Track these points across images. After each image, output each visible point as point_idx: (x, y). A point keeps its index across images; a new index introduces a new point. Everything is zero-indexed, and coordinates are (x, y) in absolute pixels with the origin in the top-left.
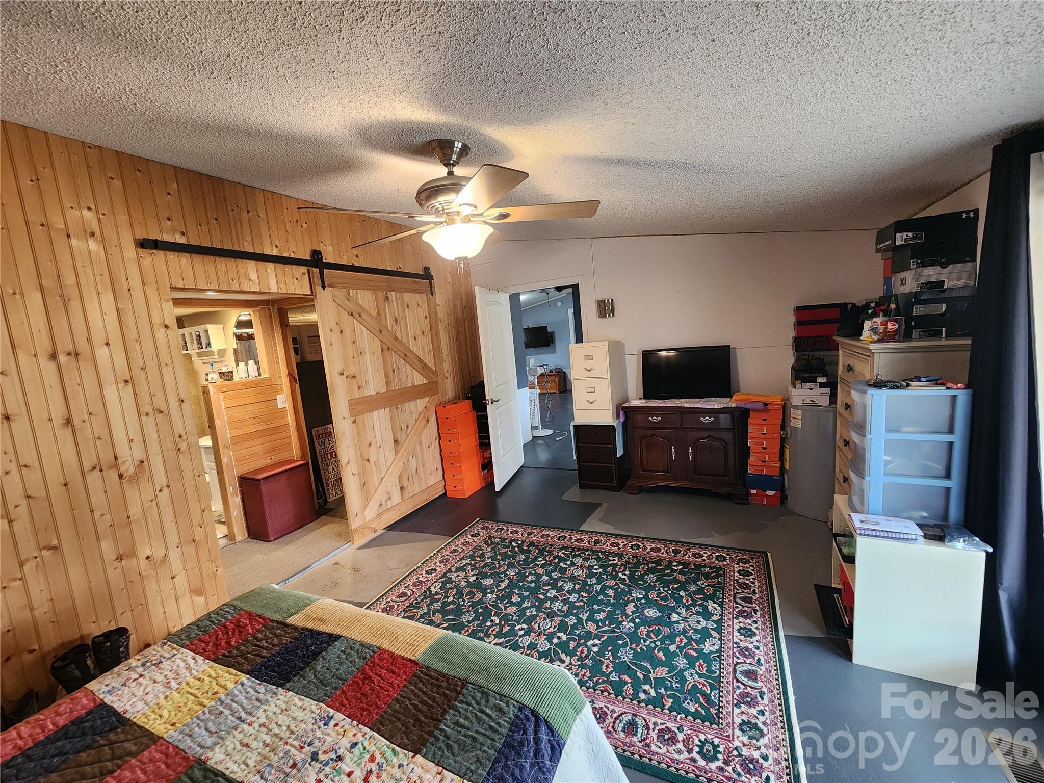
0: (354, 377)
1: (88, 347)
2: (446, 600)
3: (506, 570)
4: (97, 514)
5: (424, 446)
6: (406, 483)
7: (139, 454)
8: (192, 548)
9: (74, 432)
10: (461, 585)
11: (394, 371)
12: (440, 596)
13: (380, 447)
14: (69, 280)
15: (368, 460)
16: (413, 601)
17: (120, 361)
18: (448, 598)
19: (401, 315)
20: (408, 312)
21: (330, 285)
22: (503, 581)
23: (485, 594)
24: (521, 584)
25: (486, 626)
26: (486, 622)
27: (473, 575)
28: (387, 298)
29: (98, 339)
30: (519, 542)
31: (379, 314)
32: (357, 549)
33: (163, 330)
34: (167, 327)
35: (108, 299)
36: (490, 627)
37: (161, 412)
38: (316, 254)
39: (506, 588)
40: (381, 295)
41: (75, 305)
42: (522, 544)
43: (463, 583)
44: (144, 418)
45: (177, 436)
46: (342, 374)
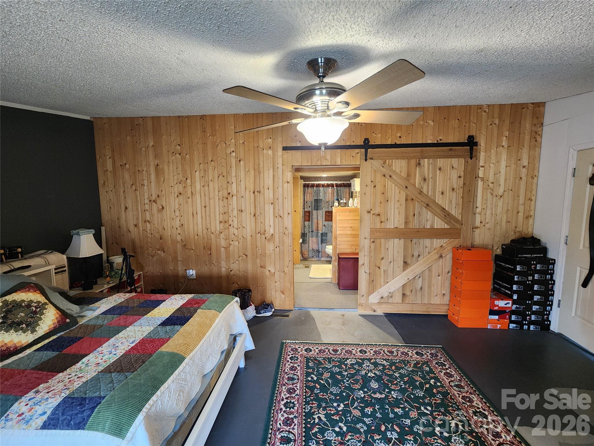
0: (379, 215)
1: (263, 189)
2: (343, 371)
3: (394, 390)
4: (258, 249)
5: (434, 273)
6: (408, 293)
7: (272, 232)
8: (283, 274)
9: (256, 219)
10: (361, 372)
11: (414, 215)
12: (345, 367)
13: (391, 262)
14: (261, 166)
15: (379, 268)
16: (334, 358)
17: (271, 195)
18: (346, 372)
19: (431, 176)
20: (439, 174)
21: (371, 159)
22: (381, 393)
23: (361, 389)
24: (387, 407)
25: (332, 404)
26: (336, 402)
27: (375, 374)
28: (419, 164)
29: (266, 187)
30: (439, 384)
31: (409, 175)
32: (359, 315)
33: (286, 184)
34: (288, 182)
35: (271, 172)
36: (333, 407)
37: (281, 217)
38: (366, 140)
39: (376, 399)
40: (413, 162)
41: (262, 174)
42: (437, 387)
43: (363, 372)
44: (275, 218)
45: (285, 228)
46: (369, 212)
